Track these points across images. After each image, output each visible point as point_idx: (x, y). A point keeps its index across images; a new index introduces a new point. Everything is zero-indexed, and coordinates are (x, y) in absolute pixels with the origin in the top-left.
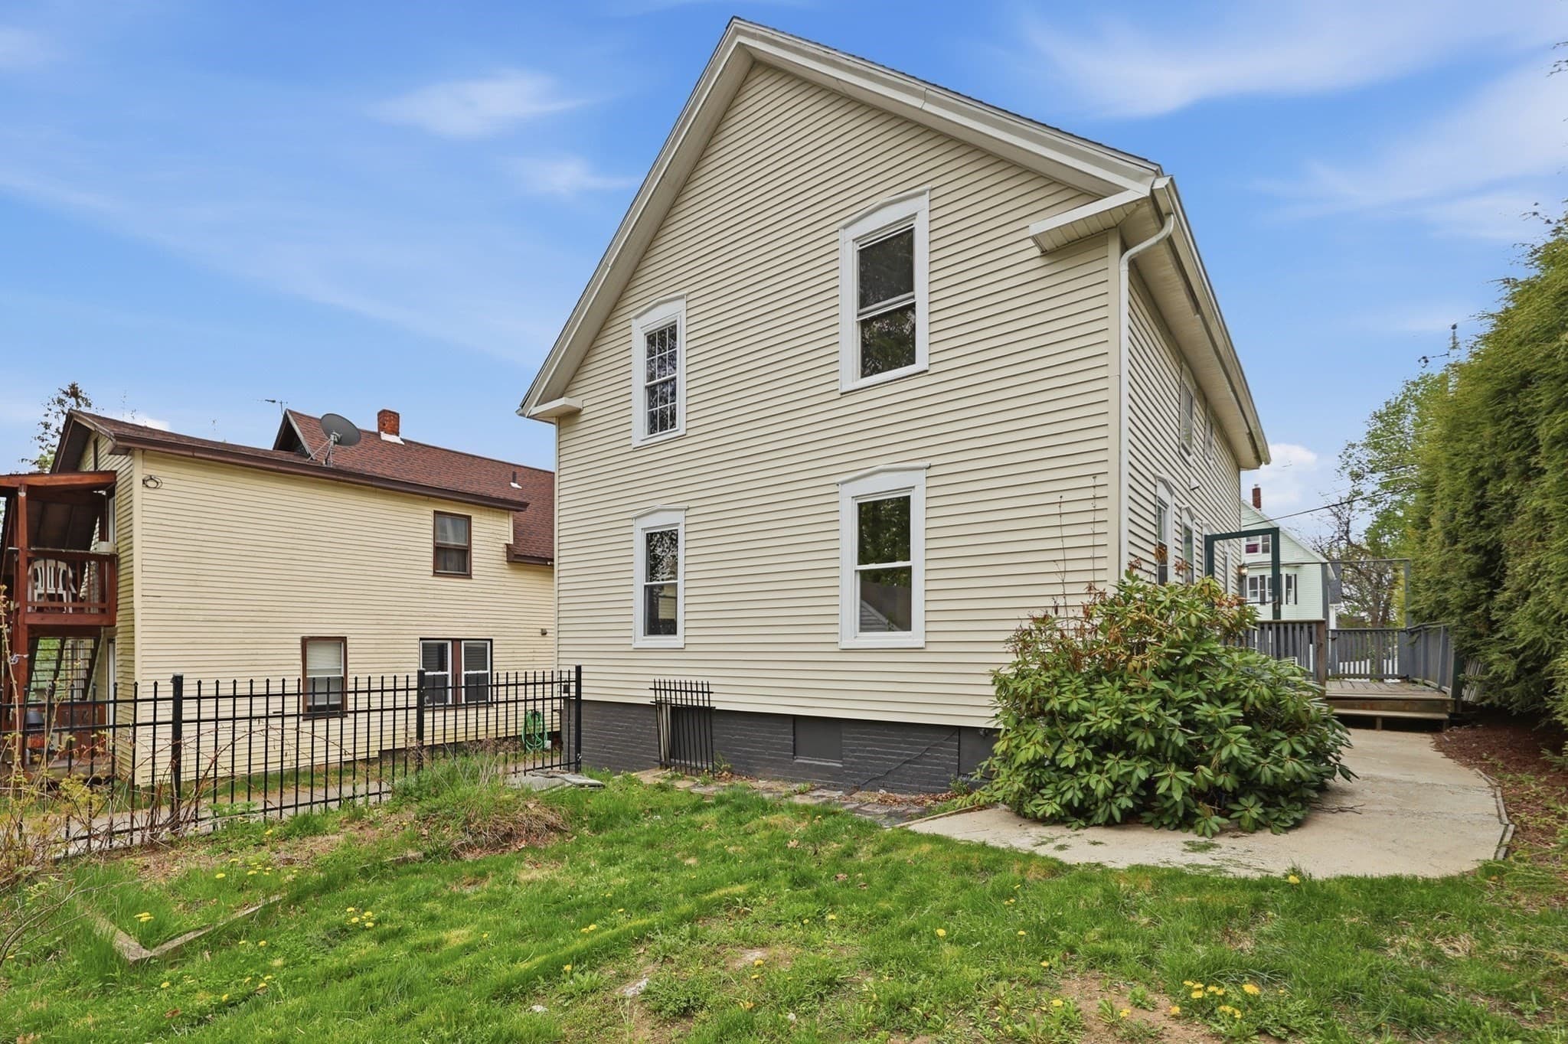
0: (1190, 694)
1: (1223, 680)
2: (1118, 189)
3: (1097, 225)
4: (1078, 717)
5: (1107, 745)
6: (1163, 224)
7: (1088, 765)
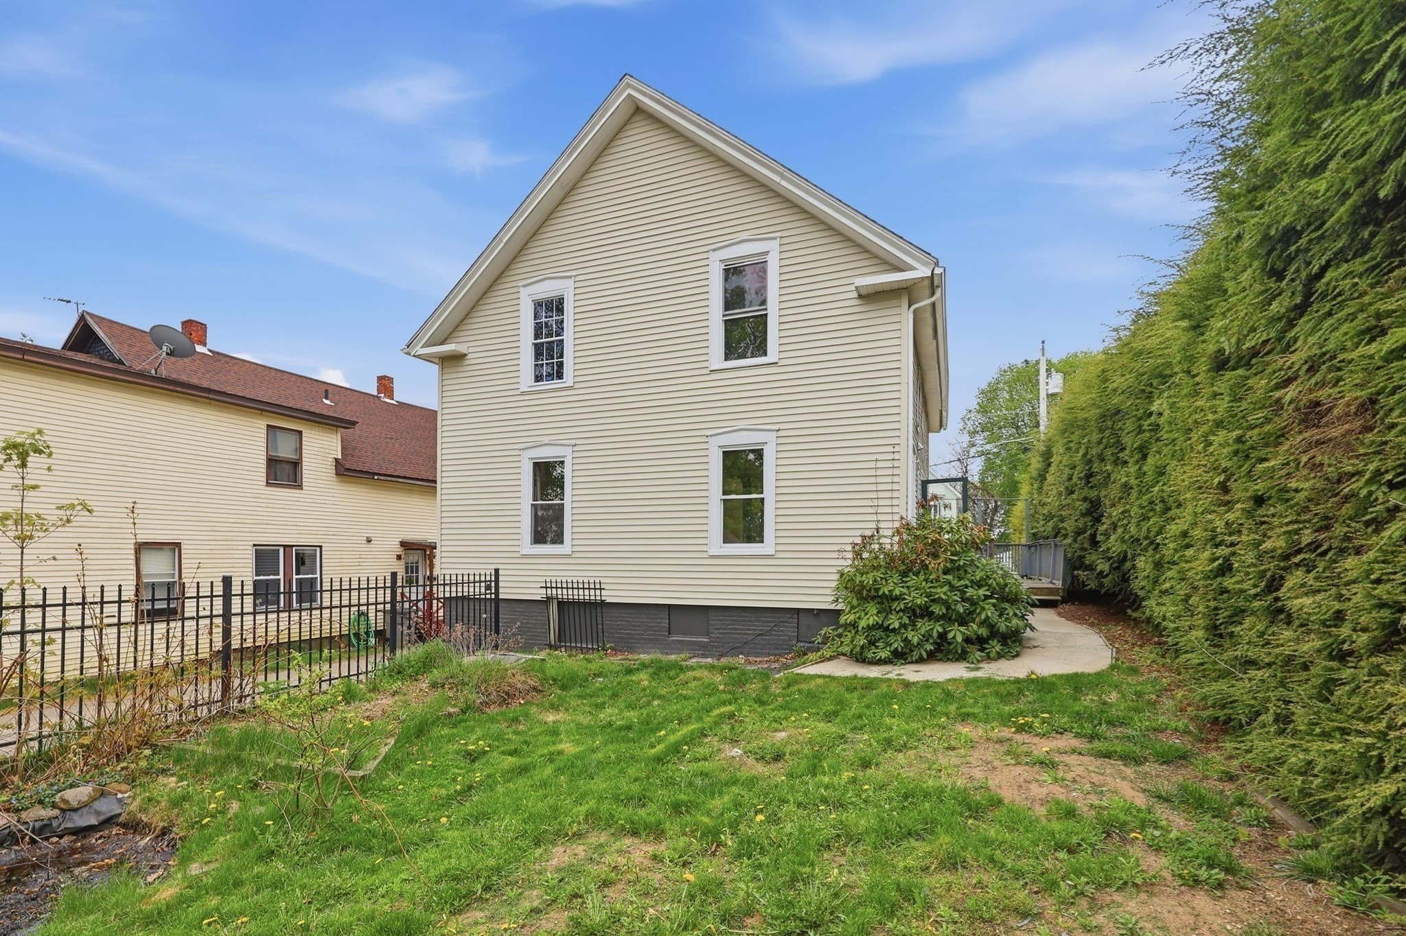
0: (962, 582)
1: (979, 575)
2: (912, 268)
3: (895, 286)
4: (897, 598)
5: (918, 613)
6: (933, 294)
7: (904, 626)
